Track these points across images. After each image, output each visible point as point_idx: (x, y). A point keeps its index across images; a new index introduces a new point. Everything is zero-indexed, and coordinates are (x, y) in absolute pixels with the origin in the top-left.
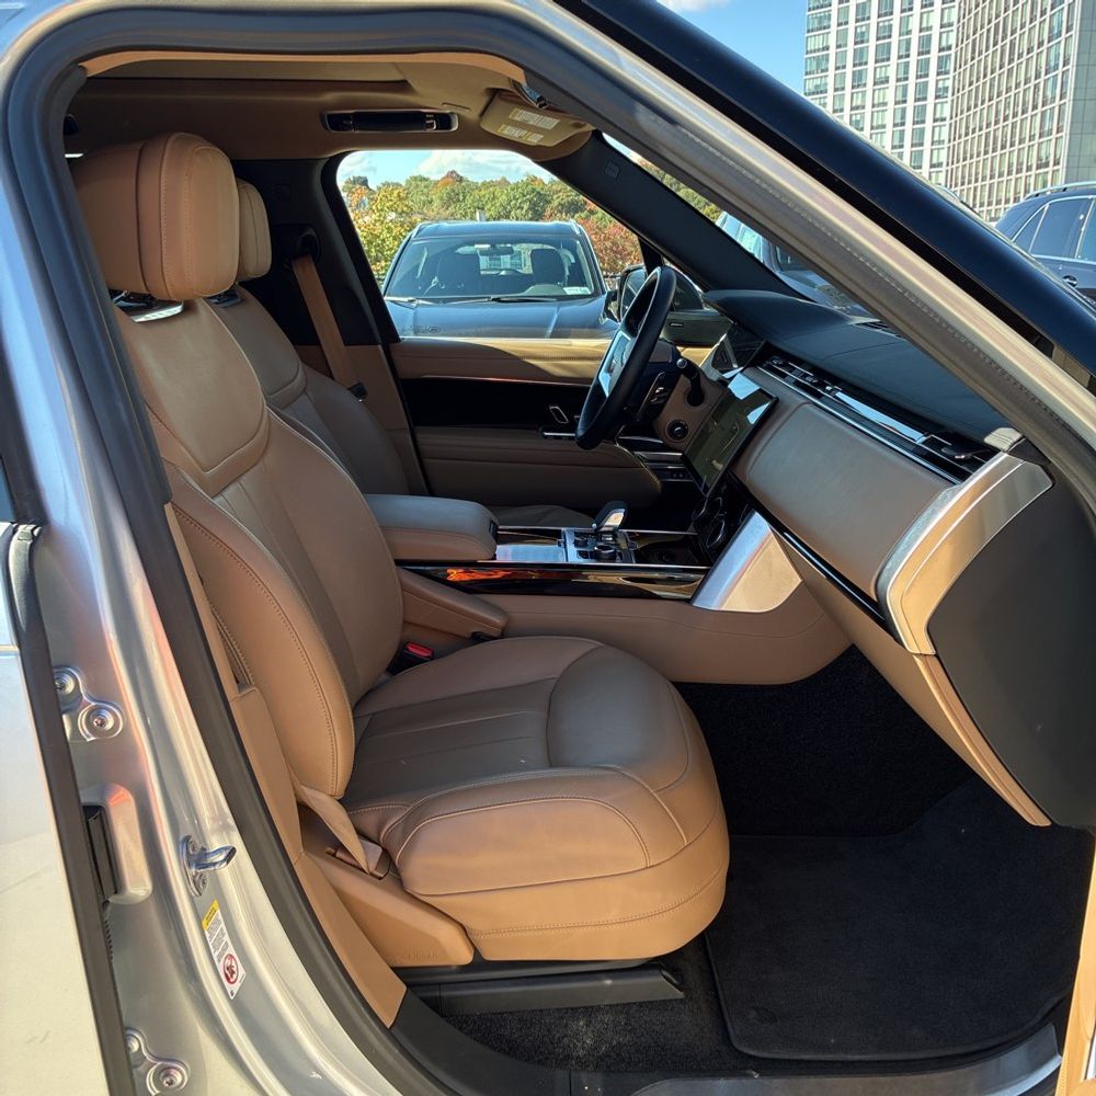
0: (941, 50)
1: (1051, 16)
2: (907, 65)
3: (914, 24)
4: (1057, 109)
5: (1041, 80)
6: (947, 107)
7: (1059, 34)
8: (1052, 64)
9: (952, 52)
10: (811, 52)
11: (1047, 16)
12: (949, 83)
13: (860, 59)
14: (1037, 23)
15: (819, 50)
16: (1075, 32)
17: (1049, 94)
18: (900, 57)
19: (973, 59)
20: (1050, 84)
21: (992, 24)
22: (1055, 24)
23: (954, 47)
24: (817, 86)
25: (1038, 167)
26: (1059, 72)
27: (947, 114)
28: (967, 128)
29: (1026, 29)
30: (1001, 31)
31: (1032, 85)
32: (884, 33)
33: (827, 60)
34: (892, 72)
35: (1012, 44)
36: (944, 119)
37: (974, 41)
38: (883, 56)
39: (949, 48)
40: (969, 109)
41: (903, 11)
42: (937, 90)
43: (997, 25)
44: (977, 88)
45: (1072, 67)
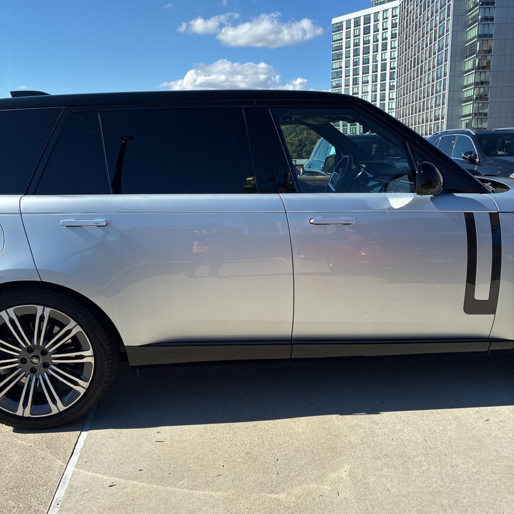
0: (391, 69)
1: (438, 55)
2: (376, 75)
3: (379, 58)
4: (442, 95)
5: (435, 83)
6: (394, 94)
7: (442, 63)
8: (439, 76)
9: (396, 70)
10: (334, 69)
11: (436, 55)
12: (395, 84)
13: (356, 72)
14: (432, 58)
15: (338, 69)
16: (448, 62)
17: (438, 89)
18: (373, 72)
19: (405, 73)
20: (438, 84)
21: (413, 58)
22: (440, 58)
23: (396, 68)
24: (337, 84)
25: (435, 120)
26: (442, 79)
27: (394, 97)
28: (404, 103)
29: (427, 61)
30: (417, 61)
31: (430, 85)
32: (366, 61)
33: (342, 73)
34: (370, 78)
35: (422, 67)
36: (393, 99)
37: (405, 65)
38: (366, 71)
39: (394, 68)
40: (404, 95)
41: (374, 52)
42: (390, 86)
43: (415, 59)
44: (407, 86)
45: (447, 77)
